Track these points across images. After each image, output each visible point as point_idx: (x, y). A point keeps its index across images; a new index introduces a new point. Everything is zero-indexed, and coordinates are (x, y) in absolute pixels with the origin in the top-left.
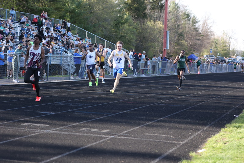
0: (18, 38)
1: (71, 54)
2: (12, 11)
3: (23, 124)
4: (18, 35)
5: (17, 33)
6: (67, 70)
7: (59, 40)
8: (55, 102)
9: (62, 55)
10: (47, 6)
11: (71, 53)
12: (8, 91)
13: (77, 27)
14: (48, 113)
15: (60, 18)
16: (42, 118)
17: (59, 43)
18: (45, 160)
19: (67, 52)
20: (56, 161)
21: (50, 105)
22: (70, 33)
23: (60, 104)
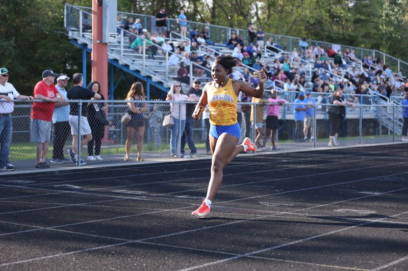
0: (310, 80)
1: (392, 103)
2: (303, 42)
3: (337, 211)
4: (309, 75)
5: (308, 72)
6: (387, 127)
7: (372, 82)
8: (379, 176)
9: (379, 104)
10: (350, 30)
11: (392, 101)
12: (303, 160)
13: (399, 61)
14: (371, 193)
15: (372, 48)
16: (363, 200)
17: (373, 86)
18: (380, 265)
19: (386, 100)
20: (398, 266)
21: (372, 181)
22: (388, 70)
23: (387, 178)
